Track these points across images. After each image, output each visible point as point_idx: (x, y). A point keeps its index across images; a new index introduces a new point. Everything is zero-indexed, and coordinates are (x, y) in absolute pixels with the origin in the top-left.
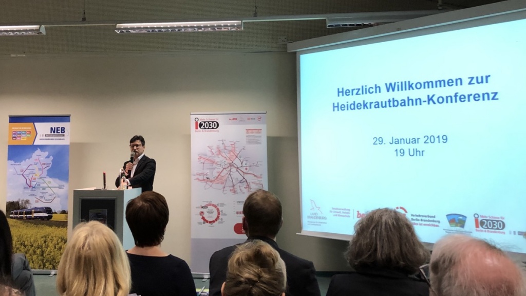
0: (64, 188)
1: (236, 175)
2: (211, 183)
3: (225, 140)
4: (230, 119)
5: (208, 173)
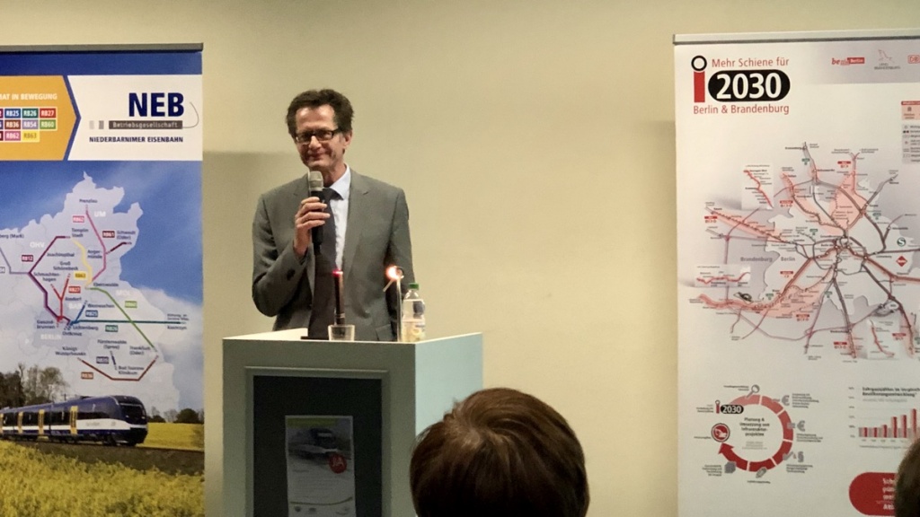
0: (188, 324)
1: (859, 286)
2: (759, 317)
3: (814, 146)
4: (834, 62)
5: (746, 278)
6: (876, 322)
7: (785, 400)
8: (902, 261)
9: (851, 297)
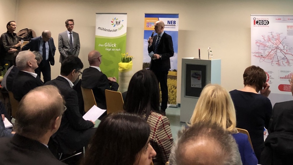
1: (280, 54)
2: (264, 59)
4: (276, 19)
5: (262, 53)
6: (283, 60)
7: (268, 72)
8: (287, 51)
9: (278, 56)
